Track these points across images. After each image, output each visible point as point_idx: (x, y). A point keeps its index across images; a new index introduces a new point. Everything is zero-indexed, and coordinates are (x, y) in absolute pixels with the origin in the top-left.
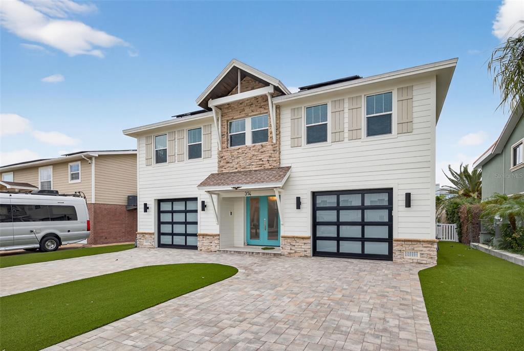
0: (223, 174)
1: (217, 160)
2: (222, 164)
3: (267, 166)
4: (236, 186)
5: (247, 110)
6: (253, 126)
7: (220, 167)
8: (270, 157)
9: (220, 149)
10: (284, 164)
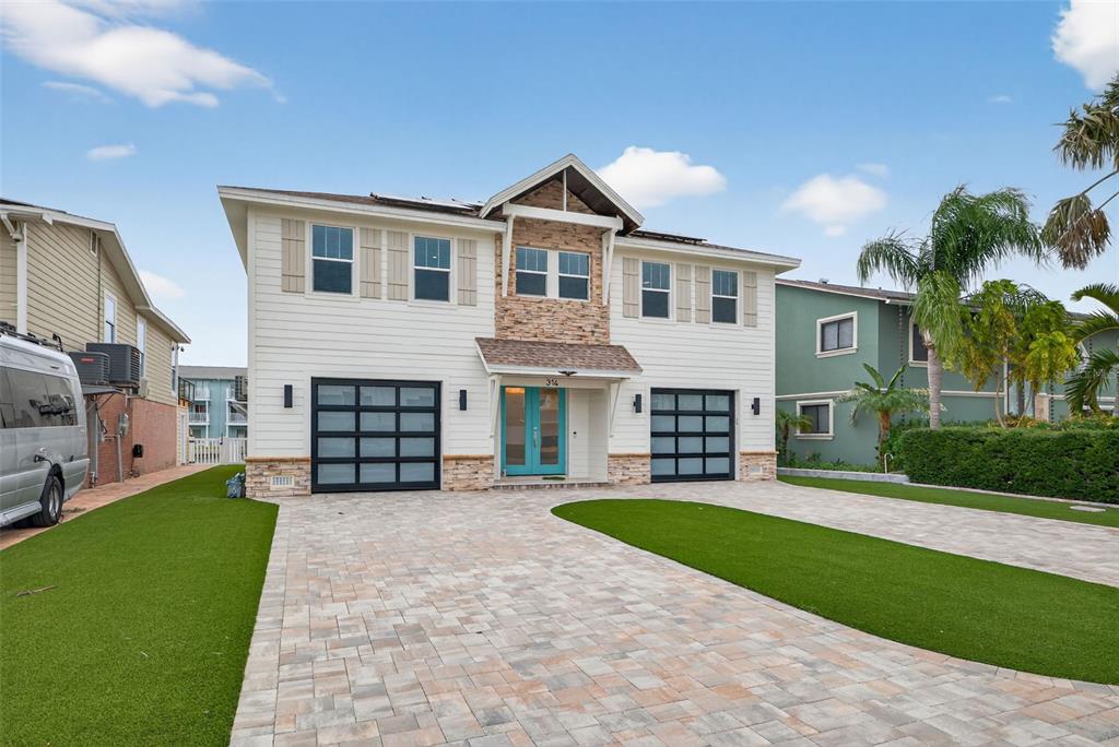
0: (507, 342)
1: (492, 314)
2: (507, 322)
3: (592, 340)
4: (568, 370)
5: (556, 238)
6: (562, 268)
7: (501, 329)
8: (596, 326)
9: (505, 295)
10: (615, 340)
